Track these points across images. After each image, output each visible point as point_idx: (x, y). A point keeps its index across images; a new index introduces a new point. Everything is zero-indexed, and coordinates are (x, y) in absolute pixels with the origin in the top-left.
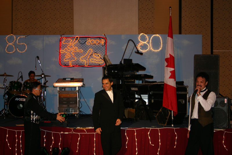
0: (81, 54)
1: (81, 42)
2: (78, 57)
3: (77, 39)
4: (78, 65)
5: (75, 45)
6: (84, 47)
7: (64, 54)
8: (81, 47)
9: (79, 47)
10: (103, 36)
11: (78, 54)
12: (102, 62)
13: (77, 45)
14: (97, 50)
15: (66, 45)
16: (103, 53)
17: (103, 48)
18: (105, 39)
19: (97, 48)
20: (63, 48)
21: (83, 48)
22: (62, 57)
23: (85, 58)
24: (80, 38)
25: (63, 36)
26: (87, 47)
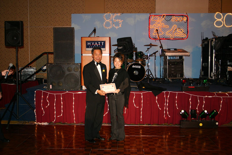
0: (167, 29)
1: (167, 19)
2: (165, 31)
3: (164, 17)
4: (164, 38)
5: (162, 22)
6: (170, 23)
7: (153, 29)
8: (167, 23)
9: (165, 23)
10: (185, 14)
11: (165, 29)
12: (184, 36)
13: (164, 22)
14: (180, 26)
15: (154, 22)
16: (185, 28)
17: (185, 24)
18: (187, 17)
19: (180, 24)
20: (152, 24)
21: (168, 24)
22: (151, 31)
23: (171, 32)
24: (166, 15)
25: (151, 14)
26: (172, 23)
